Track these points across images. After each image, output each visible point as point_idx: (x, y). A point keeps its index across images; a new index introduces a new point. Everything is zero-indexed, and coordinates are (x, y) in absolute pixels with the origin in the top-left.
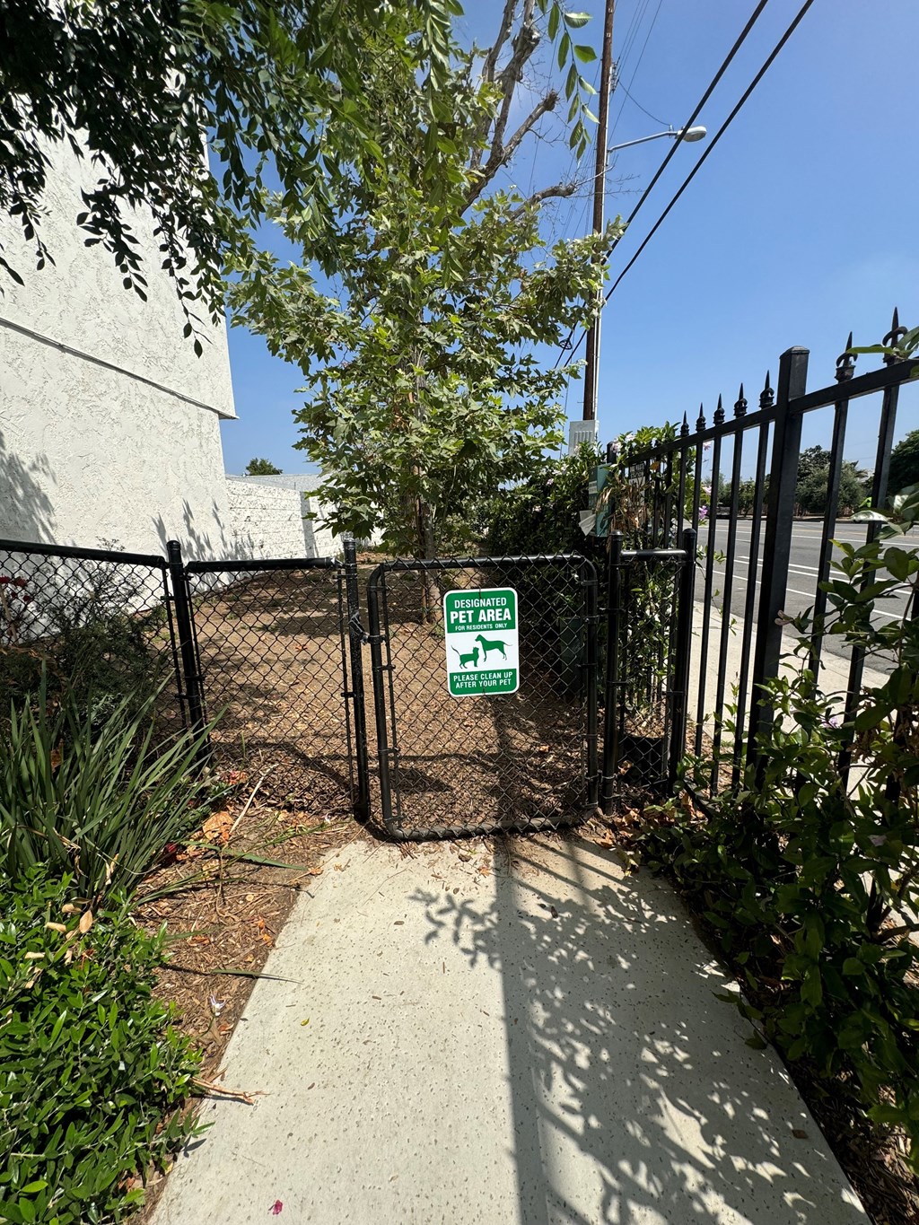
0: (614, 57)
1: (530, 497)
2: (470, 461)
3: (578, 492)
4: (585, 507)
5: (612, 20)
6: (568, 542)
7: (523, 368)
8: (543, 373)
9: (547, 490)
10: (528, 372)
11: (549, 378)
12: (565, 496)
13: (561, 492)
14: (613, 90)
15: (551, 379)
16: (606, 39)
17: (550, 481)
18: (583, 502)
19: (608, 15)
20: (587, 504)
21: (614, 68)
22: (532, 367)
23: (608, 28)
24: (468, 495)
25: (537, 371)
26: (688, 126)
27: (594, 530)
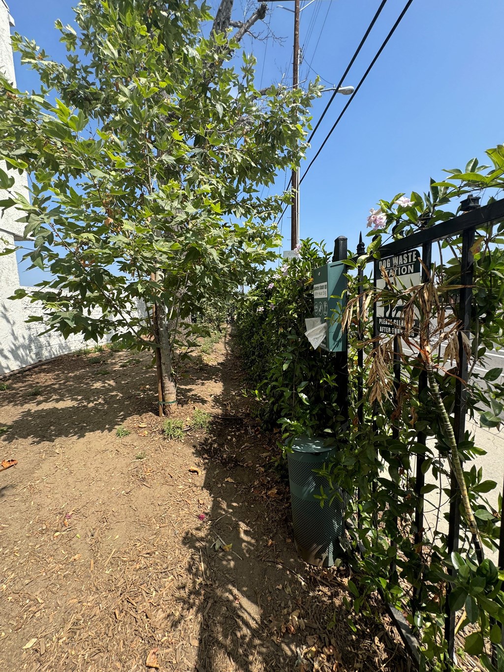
0: (300, 45)
1: (256, 298)
2: (198, 267)
3: (300, 296)
4: (311, 314)
5: (298, 25)
6: (293, 352)
7: (247, 196)
8: (263, 199)
9: (269, 294)
10: (251, 199)
11: (267, 205)
12: (286, 300)
13: (282, 296)
14: (301, 63)
15: (269, 205)
16: (295, 35)
17: (271, 286)
18: (308, 308)
19: (296, 22)
20: (313, 309)
21: (301, 51)
22: (254, 195)
23: (296, 29)
24: (204, 297)
25: (258, 199)
26: (339, 86)
27: (326, 341)
